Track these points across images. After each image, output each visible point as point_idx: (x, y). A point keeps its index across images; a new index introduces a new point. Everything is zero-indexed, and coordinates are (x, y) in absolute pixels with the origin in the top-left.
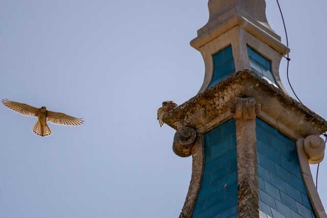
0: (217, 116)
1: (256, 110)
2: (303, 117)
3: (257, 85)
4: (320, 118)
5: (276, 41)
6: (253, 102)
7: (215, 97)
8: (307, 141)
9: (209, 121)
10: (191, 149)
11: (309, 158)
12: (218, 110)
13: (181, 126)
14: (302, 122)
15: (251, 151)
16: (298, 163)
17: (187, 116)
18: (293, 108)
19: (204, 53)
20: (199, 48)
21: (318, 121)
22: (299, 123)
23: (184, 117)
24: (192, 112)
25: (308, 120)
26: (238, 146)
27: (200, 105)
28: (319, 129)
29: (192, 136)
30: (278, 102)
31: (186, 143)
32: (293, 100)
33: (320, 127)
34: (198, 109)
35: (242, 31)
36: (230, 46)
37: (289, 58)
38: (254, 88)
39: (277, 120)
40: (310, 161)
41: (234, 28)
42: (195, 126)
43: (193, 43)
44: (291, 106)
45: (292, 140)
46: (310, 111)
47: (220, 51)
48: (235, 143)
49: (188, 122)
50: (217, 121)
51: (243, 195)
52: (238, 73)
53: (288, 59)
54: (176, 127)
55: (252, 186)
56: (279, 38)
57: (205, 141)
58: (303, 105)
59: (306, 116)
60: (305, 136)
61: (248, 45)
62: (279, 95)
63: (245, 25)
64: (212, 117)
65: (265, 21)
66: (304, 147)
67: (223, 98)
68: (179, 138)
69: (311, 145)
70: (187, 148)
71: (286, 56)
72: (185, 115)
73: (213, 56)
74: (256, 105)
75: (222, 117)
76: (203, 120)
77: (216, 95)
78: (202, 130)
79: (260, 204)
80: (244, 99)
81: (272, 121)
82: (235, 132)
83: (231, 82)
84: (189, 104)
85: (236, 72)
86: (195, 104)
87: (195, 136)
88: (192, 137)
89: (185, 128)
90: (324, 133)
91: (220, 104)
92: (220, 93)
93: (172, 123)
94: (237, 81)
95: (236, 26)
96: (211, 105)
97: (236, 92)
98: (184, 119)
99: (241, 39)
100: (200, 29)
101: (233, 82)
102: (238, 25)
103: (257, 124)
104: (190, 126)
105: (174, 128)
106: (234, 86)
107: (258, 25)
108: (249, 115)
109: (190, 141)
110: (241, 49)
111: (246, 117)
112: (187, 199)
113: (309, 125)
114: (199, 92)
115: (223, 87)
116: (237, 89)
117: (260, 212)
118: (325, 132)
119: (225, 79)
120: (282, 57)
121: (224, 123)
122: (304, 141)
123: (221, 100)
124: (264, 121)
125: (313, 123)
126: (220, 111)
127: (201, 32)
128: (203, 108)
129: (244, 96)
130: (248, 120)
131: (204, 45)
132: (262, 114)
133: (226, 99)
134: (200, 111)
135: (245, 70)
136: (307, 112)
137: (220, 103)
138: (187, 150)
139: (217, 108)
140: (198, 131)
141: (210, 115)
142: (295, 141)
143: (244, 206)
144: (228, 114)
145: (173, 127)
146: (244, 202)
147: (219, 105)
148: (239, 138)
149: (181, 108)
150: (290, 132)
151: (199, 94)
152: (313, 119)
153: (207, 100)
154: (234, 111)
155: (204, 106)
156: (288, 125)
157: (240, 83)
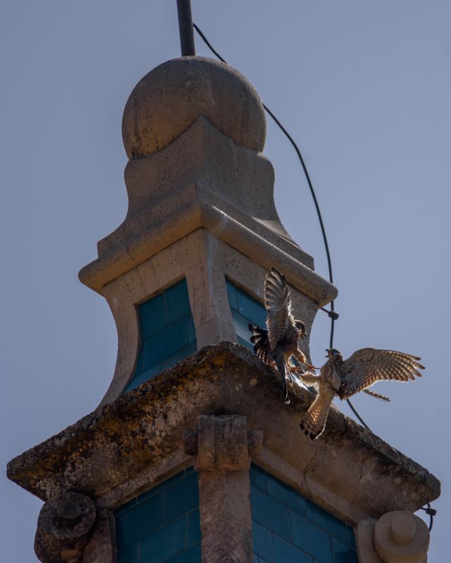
0: (148, 462)
1: (252, 445)
2: (372, 464)
3: (254, 382)
4: (417, 466)
5: (300, 269)
6: (243, 427)
7: (144, 413)
8: (381, 526)
9: (131, 478)
10: (82, 549)
12: (152, 448)
13: (57, 490)
14: (368, 477)
15: (238, 555)
17: (73, 464)
18: (346, 442)
19: (115, 300)
20: (102, 288)
21: (410, 474)
22: (362, 481)
23: (64, 466)
24: (86, 454)
25: (386, 473)
26: (204, 542)
27: (106, 435)
28: (414, 495)
29: (85, 515)
31: (69, 535)
33: (416, 490)
34: (100, 445)
35: (213, 243)
36: (181, 283)
37: (336, 311)
38: (246, 390)
39: (305, 473)
41: (194, 237)
42: (94, 491)
43: (86, 275)
44: (342, 435)
45: (344, 524)
46: (390, 450)
47: (158, 295)
48: (197, 532)
49: (74, 479)
50: (151, 475)
52: (203, 353)
53: (334, 316)
54: (45, 491)
56: (309, 260)
57: (119, 529)
58: (371, 434)
59: (378, 462)
60: (377, 514)
61: (229, 281)
63: (221, 228)
64: (136, 467)
65: (273, 217)
66: (373, 543)
67: (165, 417)
68: (49, 521)
69: (392, 537)
70: (72, 548)
71: (328, 307)
72: (67, 460)
73: (140, 307)
75: (164, 466)
76: (113, 475)
77: (148, 409)
78: (110, 499)
80: (220, 420)
81: (294, 477)
82: (197, 503)
83: (185, 376)
84: (77, 432)
85: (199, 348)
86: (92, 432)
87: (94, 515)
88: (84, 519)
89: (68, 497)
90: (426, 507)
91: (158, 433)
92: (158, 404)
93: (32, 482)
94: (203, 372)
95: (197, 230)
96: (134, 435)
97: (198, 400)
98: (63, 471)
99: (210, 264)
100: (105, 239)
101: (190, 376)
102: (203, 228)
103: (253, 484)
105: (38, 495)
106: (194, 386)
107: (255, 226)
108: (233, 462)
109: (81, 529)
110: (211, 290)
111: (226, 465)
113: (388, 485)
114: (103, 401)
115: (166, 388)
116: (200, 394)
118: (428, 501)
119: (170, 367)
120: (316, 311)
121: (169, 481)
122: (373, 527)
123: (159, 421)
124: (271, 476)
125: (398, 480)
126: (157, 452)
127: (106, 246)
128: (114, 444)
129: (220, 412)
130: (230, 473)
131: (114, 280)
132: (269, 459)
133: (173, 419)
134: (106, 450)
135: (222, 344)
136: (382, 450)
137: (158, 428)
138: (74, 552)
139: (151, 443)
140: (101, 503)
141: (132, 462)
142: (351, 526)
144: (179, 457)
145: (36, 493)
147: (154, 434)
148: (207, 519)
149: (57, 442)
150: (340, 505)
151: (103, 407)
152: (398, 469)
153: (124, 421)
154: (193, 451)
155: (115, 438)
156: (334, 486)
157: (208, 377)
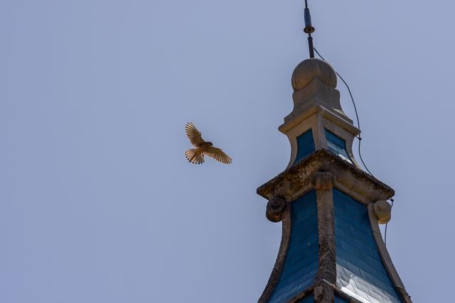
0: (301, 187)
1: (333, 181)
2: (372, 186)
3: (333, 161)
5: (349, 124)
6: (329, 175)
7: (299, 172)
8: (376, 205)
9: (295, 192)
10: (281, 215)
11: (378, 219)
13: (272, 197)
14: (371, 190)
15: (329, 216)
16: (369, 224)
17: (277, 189)
18: (364, 179)
19: (290, 136)
20: (285, 132)
21: (384, 188)
22: (369, 191)
24: (281, 185)
25: (376, 188)
26: (318, 212)
27: (287, 179)
29: (282, 205)
30: (351, 174)
31: (276, 211)
32: (363, 172)
33: (387, 194)
34: (285, 182)
35: (320, 117)
36: (311, 130)
37: (360, 137)
38: (331, 164)
39: (351, 189)
40: (379, 221)
41: (314, 115)
42: (284, 197)
43: (281, 129)
44: (362, 177)
46: (378, 181)
47: (303, 134)
48: (316, 209)
49: (277, 193)
50: (302, 191)
51: (323, 252)
53: (360, 139)
54: (269, 197)
55: (330, 244)
56: (352, 122)
57: (292, 209)
59: (374, 185)
60: (374, 201)
61: (325, 129)
62: (352, 169)
63: (322, 112)
64: (297, 189)
65: (340, 108)
66: (374, 211)
68: (270, 207)
69: (379, 209)
71: (358, 136)
72: (275, 188)
73: (298, 138)
74: (332, 178)
75: (305, 188)
76: (289, 191)
77: (300, 170)
78: (289, 199)
79: (337, 258)
80: (323, 173)
81: (347, 190)
82: (316, 200)
83: (311, 160)
84: (278, 178)
85: (316, 151)
86: (283, 178)
87: (284, 204)
89: (276, 199)
92: (303, 169)
93: (265, 194)
94: (317, 158)
95: (315, 113)
96: (296, 179)
97: (315, 167)
98: (274, 191)
99: (319, 124)
100: (287, 117)
101: (313, 160)
103: (334, 193)
104: (279, 196)
106: (314, 163)
107: (334, 112)
108: (327, 187)
109: (280, 209)
110: (320, 132)
111: (325, 188)
112: (278, 256)
113: (378, 192)
114: (287, 168)
115: (305, 164)
116: (316, 165)
117: (337, 265)
118: (391, 197)
119: (306, 157)
120: (354, 137)
121: (307, 193)
122: (373, 206)
123: (304, 174)
124: (339, 190)
125: (381, 191)
126: (303, 184)
127: (287, 119)
128: (290, 182)
129: (323, 171)
130: (326, 190)
131: (289, 130)
132: (338, 185)
133: (308, 173)
134: (287, 184)
135: (323, 149)
136: (375, 181)
137: (303, 176)
138: (278, 216)
139: (301, 181)
140: (287, 201)
141: (295, 187)
142: (366, 206)
143: (324, 261)
144: (310, 185)
145: (266, 198)
146: (323, 257)
147: (302, 179)
148: (319, 205)
149: (272, 182)
150: (363, 200)
151: (286, 170)
152: (381, 187)
153: (293, 174)
154: (314, 183)
155: (290, 180)
156: (360, 193)
157: (318, 160)
